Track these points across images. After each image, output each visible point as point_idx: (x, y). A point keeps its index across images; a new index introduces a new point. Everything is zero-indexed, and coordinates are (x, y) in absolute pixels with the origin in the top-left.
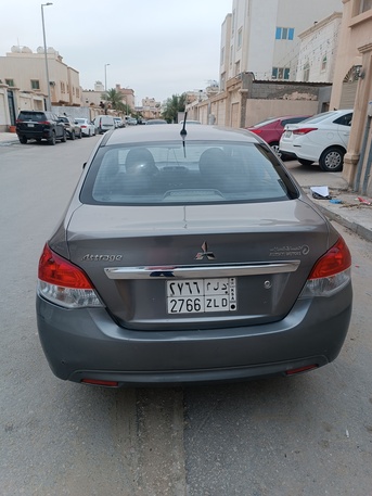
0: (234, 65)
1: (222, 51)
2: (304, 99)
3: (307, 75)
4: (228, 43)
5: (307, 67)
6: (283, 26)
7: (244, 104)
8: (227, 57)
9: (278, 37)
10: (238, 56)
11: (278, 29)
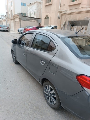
0: (10, 11)
1: (6, 6)
2: (35, 22)
3: (31, 15)
4: (8, 4)
5: (30, 13)
6: (23, 2)
7: (20, 22)
8: (8, 8)
9: (22, 5)
10: (12, 8)
11: (22, 3)
